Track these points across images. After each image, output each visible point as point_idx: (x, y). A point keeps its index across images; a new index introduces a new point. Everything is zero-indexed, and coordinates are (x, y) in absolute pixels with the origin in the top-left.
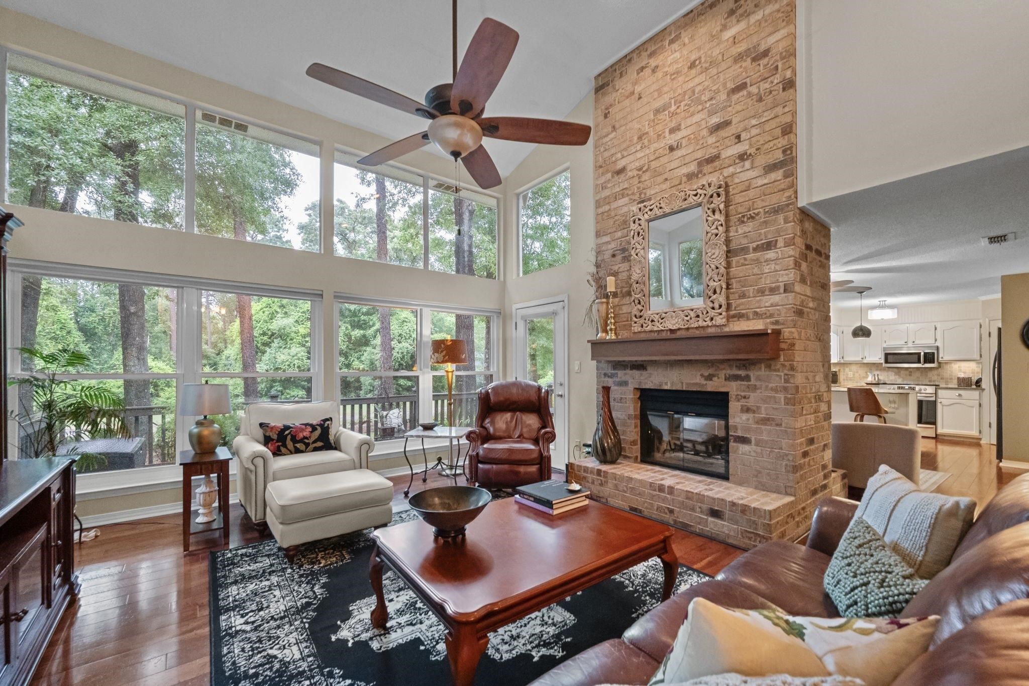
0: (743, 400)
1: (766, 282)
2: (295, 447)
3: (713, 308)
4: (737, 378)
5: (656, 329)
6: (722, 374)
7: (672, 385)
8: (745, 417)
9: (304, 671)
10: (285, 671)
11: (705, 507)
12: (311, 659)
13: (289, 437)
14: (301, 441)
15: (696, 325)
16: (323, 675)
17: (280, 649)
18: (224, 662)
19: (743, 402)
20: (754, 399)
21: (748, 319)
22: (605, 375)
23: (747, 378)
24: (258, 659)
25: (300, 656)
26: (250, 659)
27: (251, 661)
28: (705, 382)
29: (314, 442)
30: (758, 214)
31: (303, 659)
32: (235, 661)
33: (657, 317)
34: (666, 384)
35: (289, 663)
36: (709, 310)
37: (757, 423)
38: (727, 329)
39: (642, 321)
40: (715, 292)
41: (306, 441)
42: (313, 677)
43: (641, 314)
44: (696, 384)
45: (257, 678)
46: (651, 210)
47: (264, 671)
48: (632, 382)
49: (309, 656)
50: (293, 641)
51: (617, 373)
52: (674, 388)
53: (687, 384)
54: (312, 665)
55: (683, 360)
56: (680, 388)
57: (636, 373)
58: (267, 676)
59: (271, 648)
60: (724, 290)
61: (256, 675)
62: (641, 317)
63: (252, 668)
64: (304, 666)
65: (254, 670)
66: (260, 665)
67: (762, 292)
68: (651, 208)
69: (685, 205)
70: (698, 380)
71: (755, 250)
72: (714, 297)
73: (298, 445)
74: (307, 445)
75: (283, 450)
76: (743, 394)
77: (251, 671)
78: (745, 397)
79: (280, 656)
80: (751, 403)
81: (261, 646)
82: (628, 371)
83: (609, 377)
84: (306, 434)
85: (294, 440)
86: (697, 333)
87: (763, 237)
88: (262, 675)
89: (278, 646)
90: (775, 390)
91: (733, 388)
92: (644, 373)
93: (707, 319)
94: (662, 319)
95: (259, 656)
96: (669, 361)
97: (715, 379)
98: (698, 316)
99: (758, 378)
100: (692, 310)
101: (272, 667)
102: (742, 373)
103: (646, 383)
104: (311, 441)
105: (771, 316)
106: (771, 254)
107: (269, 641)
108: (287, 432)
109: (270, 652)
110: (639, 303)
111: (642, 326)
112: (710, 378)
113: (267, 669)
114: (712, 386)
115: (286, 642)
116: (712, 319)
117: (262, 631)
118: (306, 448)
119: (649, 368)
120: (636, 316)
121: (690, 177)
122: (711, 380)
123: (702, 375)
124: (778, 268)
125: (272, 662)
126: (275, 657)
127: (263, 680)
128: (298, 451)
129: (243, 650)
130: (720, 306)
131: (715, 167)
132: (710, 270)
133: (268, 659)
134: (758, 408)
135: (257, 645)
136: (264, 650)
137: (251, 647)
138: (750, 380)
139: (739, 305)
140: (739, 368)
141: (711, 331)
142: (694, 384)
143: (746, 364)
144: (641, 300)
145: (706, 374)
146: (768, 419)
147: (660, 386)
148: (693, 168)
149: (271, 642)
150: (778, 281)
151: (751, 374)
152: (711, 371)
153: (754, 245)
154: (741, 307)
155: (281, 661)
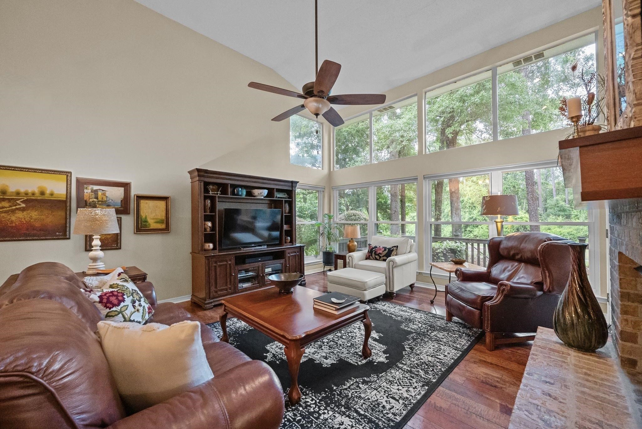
2: (375, 257)
13: (374, 252)
14: (378, 255)
29: (383, 256)
41: (380, 255)
73: (376, 256)
74: (380, 257)
75: (371, 257)
84: (381, 252)
85: (375, 254)
104: (382, 256)
108: (374, 250)
118: (380, 259)
128: (376, 259)
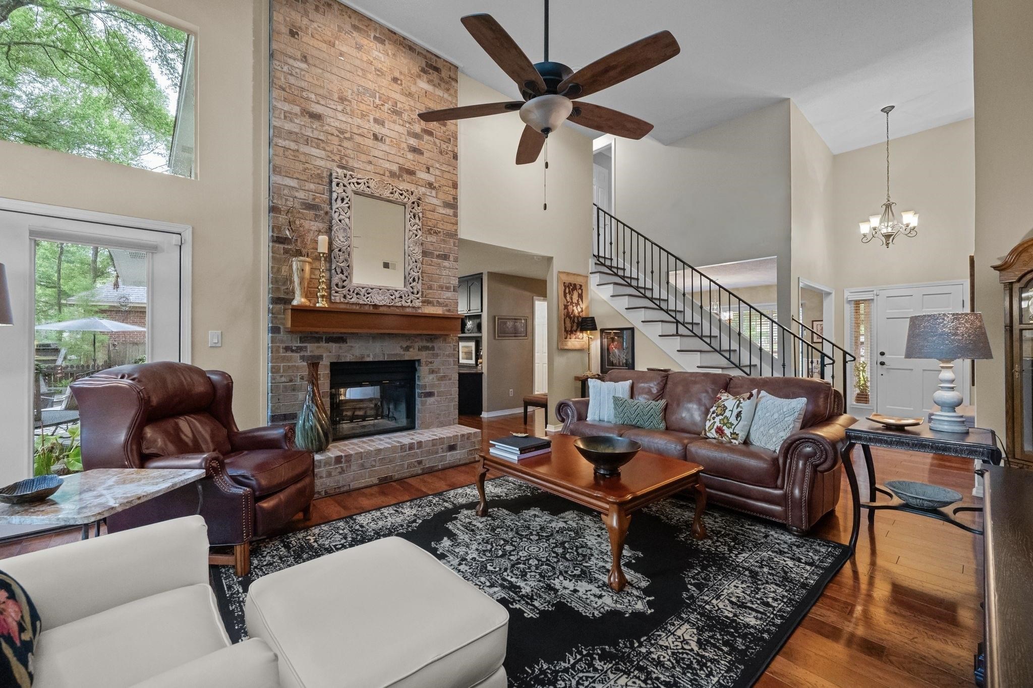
0: (430, 365)
1: (444, 281)
3: (413, 293)
4: (426, 348)
5: (361, 302)
6: (416, 345)
7: (374, 357)
8: (431, 377)
9: (699, 614)
10: (708, 626)
11: (445, 446)
12: (684, 616)
15: (399, 304)
16: (694, 601)
17: (687, 643)
18: (734, 681)
19: (430, 366)
20: (437, 362)
21: (433, 305)
22: (287, 349)
23: (433, 348)
24: (710, 654)
25: (686, 624)
26: (715, 660)
27: (716, 657)
28: (403, 353)
30: (440, 232)
31: (688, 621)
32: (726, 672)
33: (363, 291)
34: (368, 356)
35: (697, 628)
36: (410, 294)
37: (439, 380)
38: (420, 311)
39: (345, 291)
40: (414, 280)
42: (700, 606)
43: (345, 284)
44: (397, 354)
45: (729, 640)
46: (358, 183)
47: (718, 640)
48: (328, 356)
49: (682, 619)
50: (671, 639)
51: (306, 347)
52: (376, 360)
53: (388, 355)
54: (689, 612)
55: (385, 334)
56: (381, 359)
57: (333, 346)
58: (721, 635)
59: (692, 650)
60: (420, 280)
61: (726, 643)
62: (343, 287)
63: (722, 650)
64: (693, 617)
65: (724, 648)
66: (714, 646)
67: (441, 288)
68: (359, 181)
69: (392, 197)
70: (399, 351)
71: (438, 256)
72: (414, 284)
76: (430, 360)
77: (725, 649)
78: (431, 363)
79: (695, 639)
80: (435, 366)
81: (694, 661)
82: (323, 344)
83: (292, 351)
86: (398, 311)
87: (442, 250)
88: (723, 638)
89: (686, 647)
90: (448, 356)
91: (423, 356)
92: (344, 346)
93: (409, 301)
94: (368, 294)
95: (707, 654)
96: (371, 334)
97: (411, 350)
98: (401, 297)
99: (439, 348)
100: (396, 291)
101: (709, 637)
102: (430, 345)
103: (346, 356)
105: (446, 305)
106: (446, 263)
107: (683, 659)
109: (696, 649)
110: (342, 272)
111: (345, 297)
112: (407, 349)
113: (715, 639)
114: (408, 356)
115: (676, 643)
116: (411, 302)
117: (673, 676)
119: (348, 340)
120: (337, 285)
121: (393, 174)
122: (408, 351)
123: (401, 347)
124: (450, 274)
125: (705, 640)
126: (699, 642)
127: (726, 635)
129: (710, 674)
130: (418, 293)
131: (413, 180)
132: (411, 262)
133: (705, 645)
134: (439, 369)
135: (695, 666)
136: (698, 654)
137: (701, 669)
138: (434, 350)
139: (428, 294)
140: (427, 341)
141: (408, 310)
142: (394, 354)
143: (432, 338)
144: (344, 270)
145: (405, 346)
146: (444, 376)
147: (363, 357)
148: (395, 168)
149: (685, 656)
150: (449, 283)
151: (434, 345)
152: (408, 343)
153: (438, 253)
154: (430, 296)
155: (700, 635)
